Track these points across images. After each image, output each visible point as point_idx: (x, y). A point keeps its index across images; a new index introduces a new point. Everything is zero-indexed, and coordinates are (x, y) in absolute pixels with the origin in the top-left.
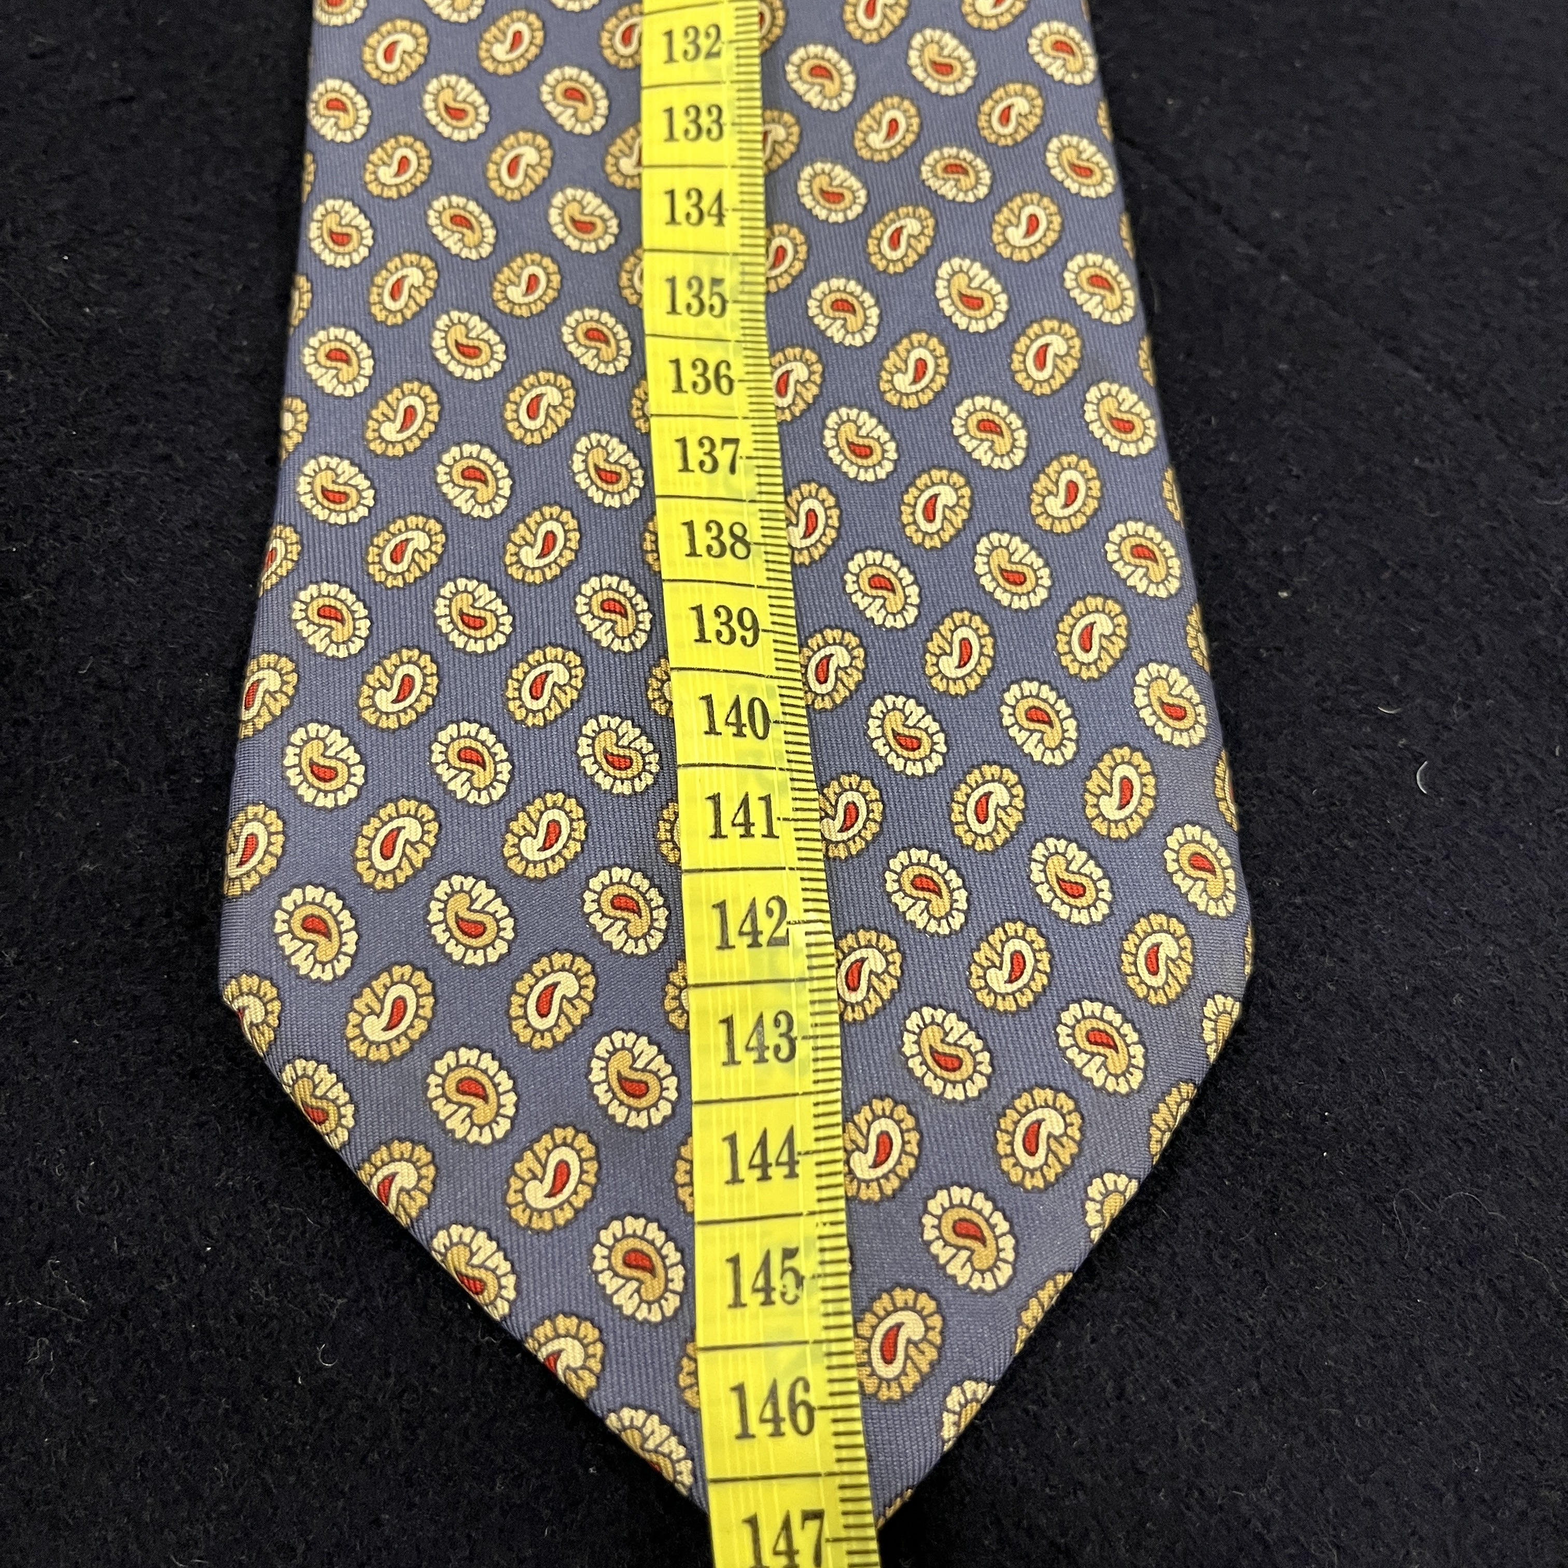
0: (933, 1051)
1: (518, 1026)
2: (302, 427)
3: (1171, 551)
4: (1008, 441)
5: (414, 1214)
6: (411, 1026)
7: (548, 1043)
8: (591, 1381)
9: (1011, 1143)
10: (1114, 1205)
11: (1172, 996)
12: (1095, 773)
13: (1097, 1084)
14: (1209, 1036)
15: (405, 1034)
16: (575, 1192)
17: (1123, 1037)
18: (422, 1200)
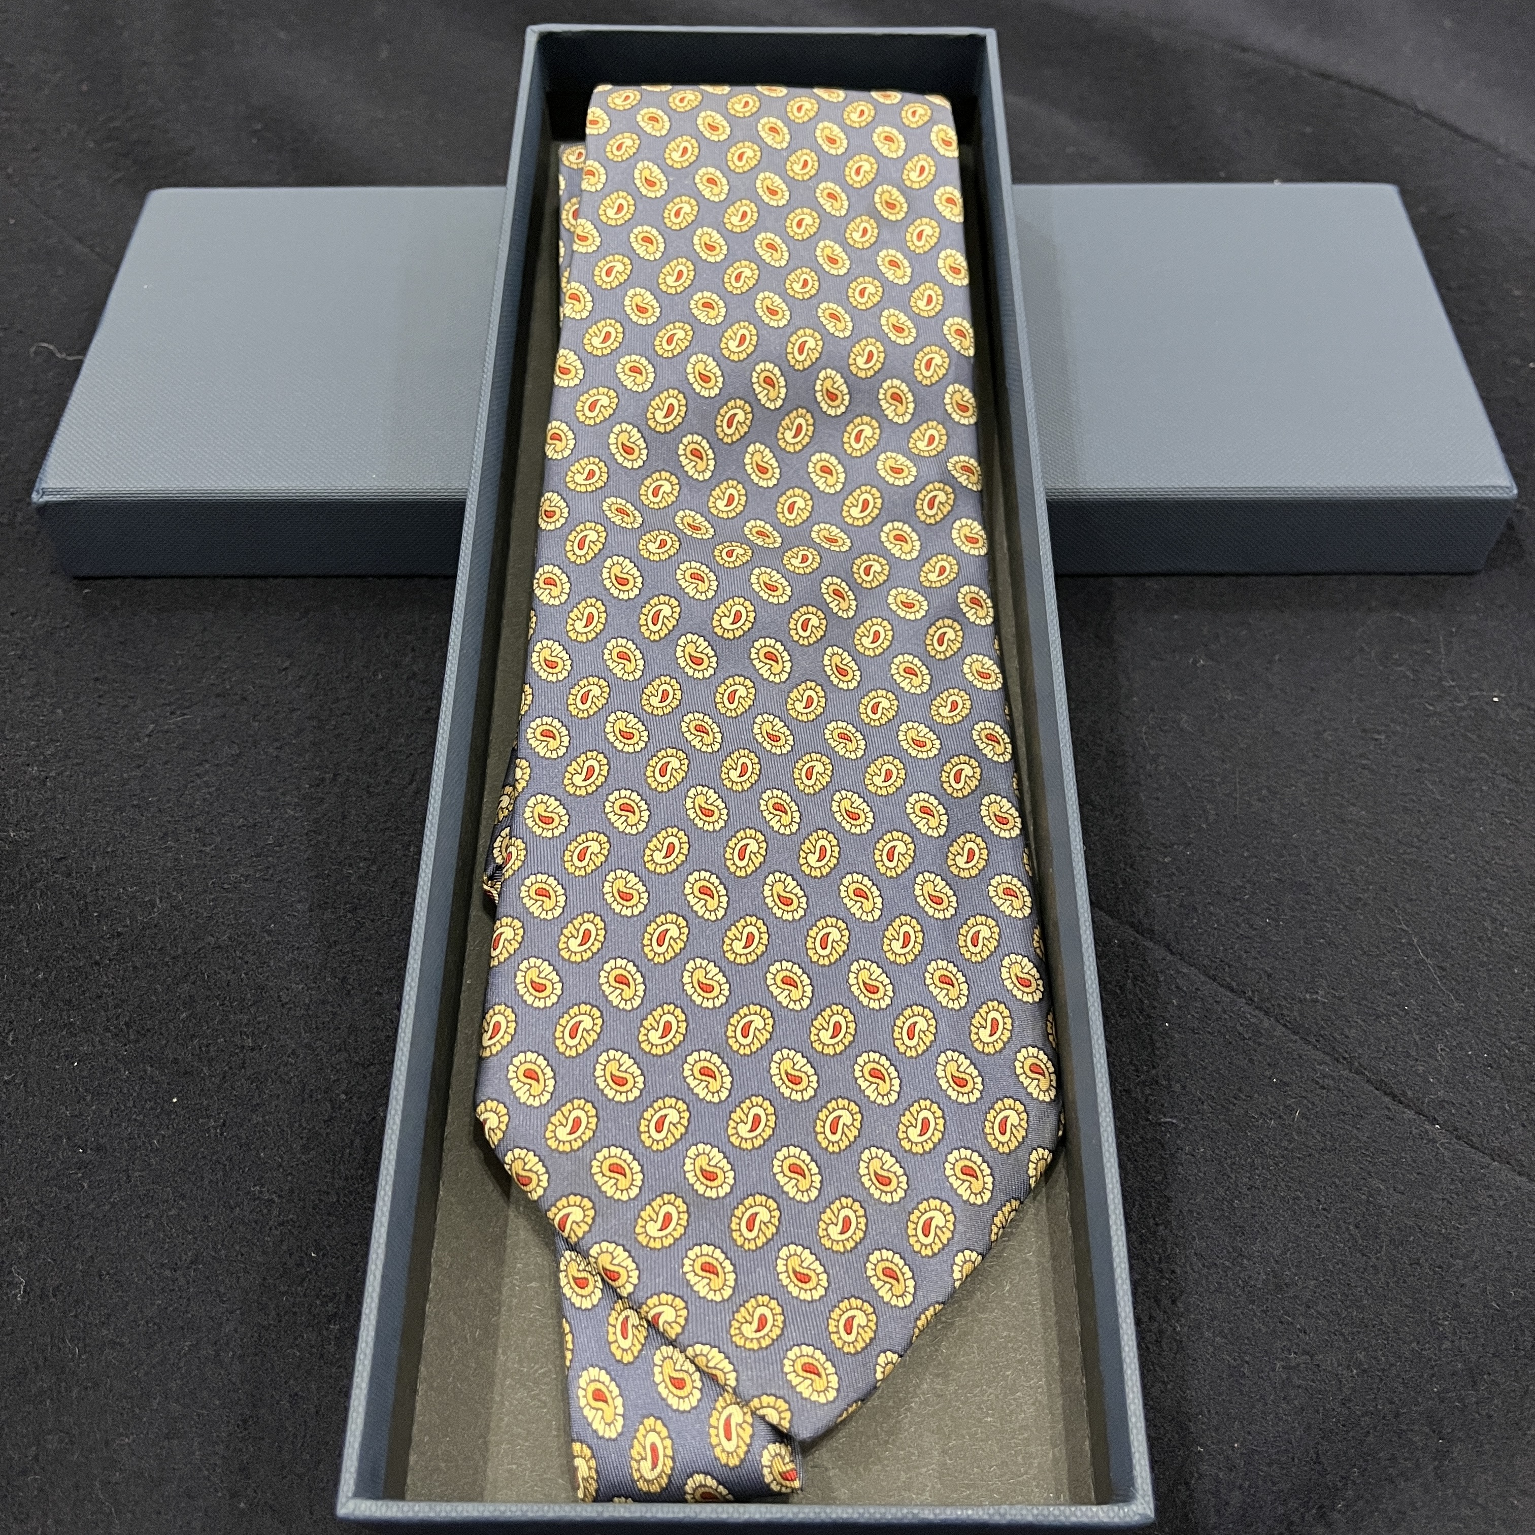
0: (876, 1174)
1: (644, 1137)
2: (527, 777)
3: (1026, 893)
4: (937, 821)
5: (580, 1235)
6: (584, 1133)
7: (661, 1147)
8: (678, 1329)
9: (915, 1229)
10: (968, 1267)
11: (1012, 1148)
12: (977, 1015)
13: (965, 1198)
14: (1032, 1172)
15: (580, 1137)
16: (675, 1230)
17: (982, 1171)
18: (586, 1228)
